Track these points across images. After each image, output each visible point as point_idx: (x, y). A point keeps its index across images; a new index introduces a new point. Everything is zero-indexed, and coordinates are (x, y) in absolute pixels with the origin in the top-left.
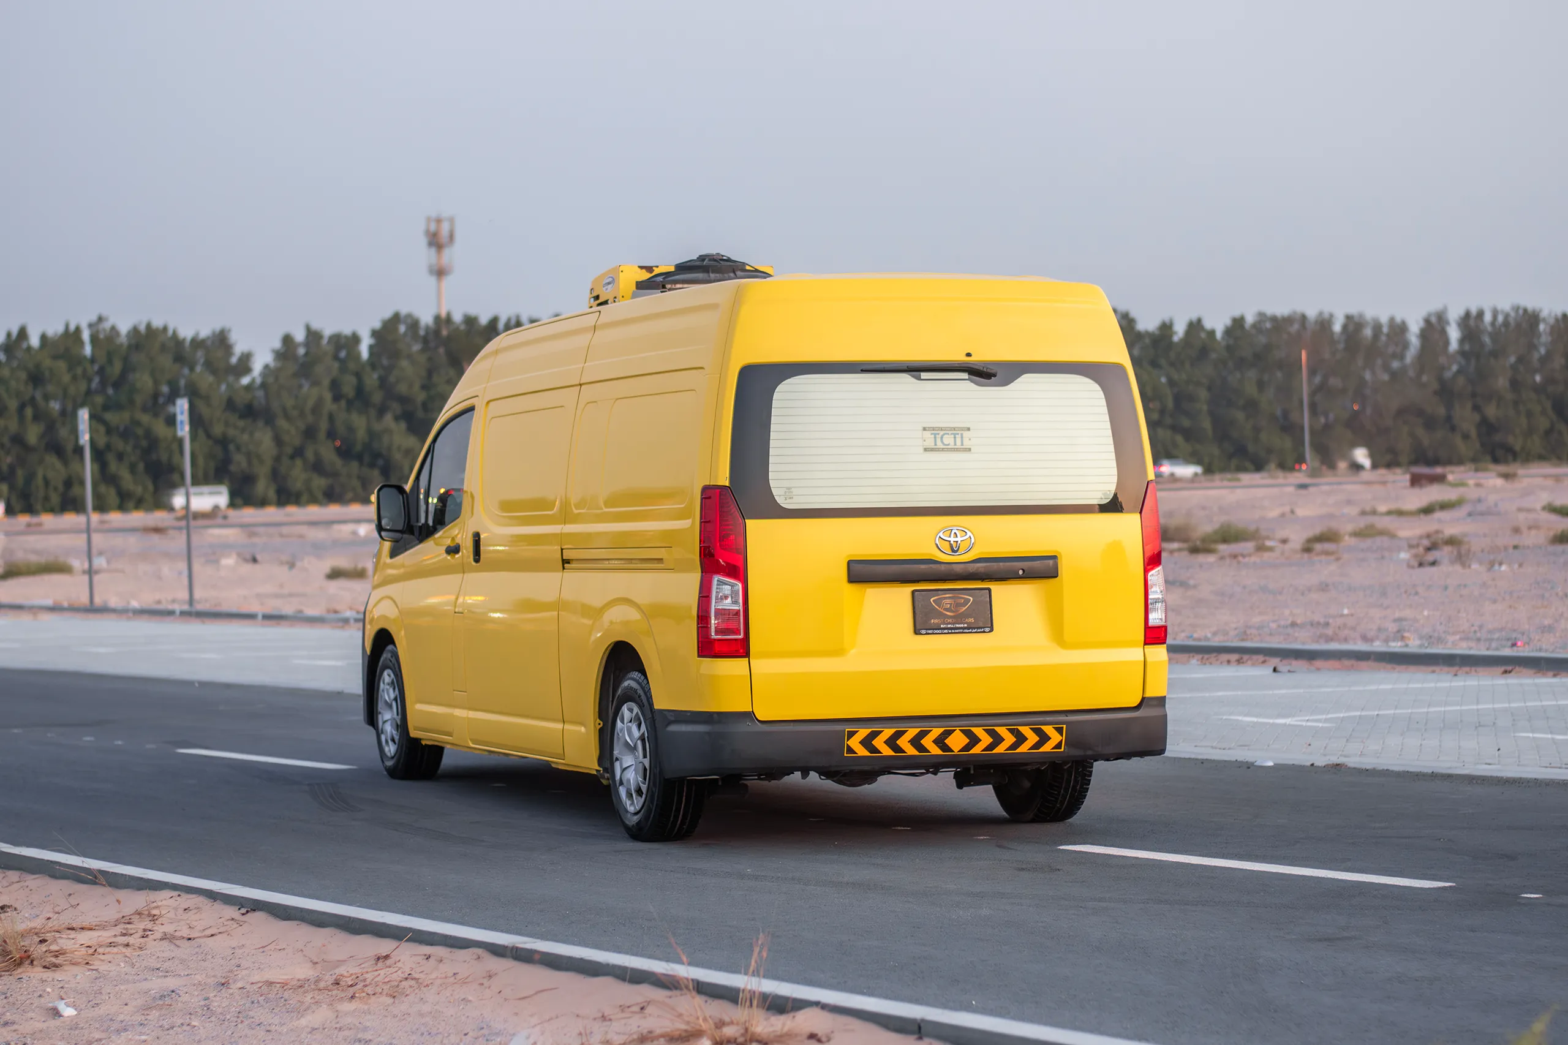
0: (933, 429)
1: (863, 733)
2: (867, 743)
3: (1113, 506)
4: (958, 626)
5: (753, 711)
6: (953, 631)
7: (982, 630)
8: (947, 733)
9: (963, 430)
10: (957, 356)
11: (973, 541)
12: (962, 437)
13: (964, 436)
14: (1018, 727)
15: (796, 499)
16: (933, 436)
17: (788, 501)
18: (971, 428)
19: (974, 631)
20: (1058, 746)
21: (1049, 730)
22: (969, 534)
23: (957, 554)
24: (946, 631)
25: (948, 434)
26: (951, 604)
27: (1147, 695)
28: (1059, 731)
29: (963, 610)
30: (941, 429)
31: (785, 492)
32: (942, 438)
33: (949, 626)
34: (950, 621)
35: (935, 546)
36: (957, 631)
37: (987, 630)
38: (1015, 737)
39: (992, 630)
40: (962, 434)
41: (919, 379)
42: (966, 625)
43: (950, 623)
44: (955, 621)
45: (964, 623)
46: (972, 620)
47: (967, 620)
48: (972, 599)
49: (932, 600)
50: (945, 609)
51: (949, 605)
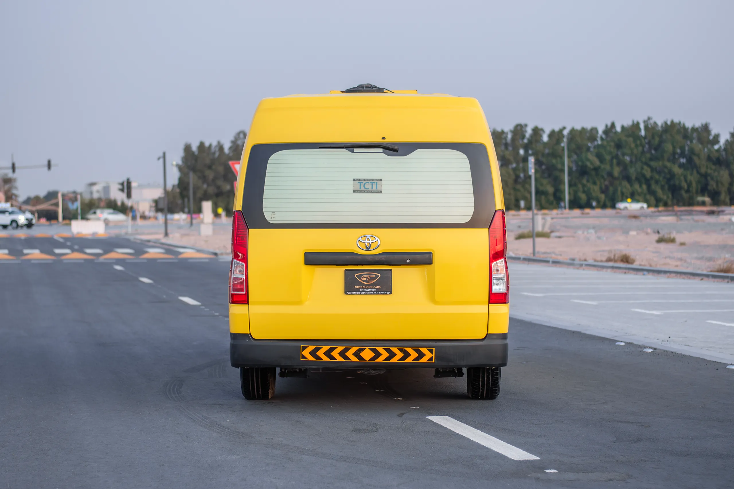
0: (360, 180)
1: (311, 348)
2: (313, 353)
3: (471, 224)
4: (370, 290)
5: (250, 334)
6: (367, 293)
7: (385, 293)
8: (362, 350)
9: (377, 181)
10: (377, 139)
11: (379, 243)
12: (377, 185)
13: (378, 184)
14: (405, 348)
15: (277, 218)
16: (359, 184)
17: (273, 219)
18: (382, 180)
19: (380, 293)
20: (431, 359)
21: (424, 350)
22: (377, 239)
23: (369, 250)
24: (363, 293)
25: (368, 183)
26: (367, 278)
27: (489, 333)
28: (431, 351)
29: (374, 282)
30: (364, 180)
31: (271, 214)
32: (364, 185)
33: (365, 290)
34: (366, 287)
35: (356, 245)
36: (369, 293)
37: (388, 293)
38: (403, 354)
39: (391, 293)
40: (377, 183)
41: (353, 152)
42: (375, 290)
43: (365, 289)
44: (369, 287)
45: (374, 289)
46: (379, 287)
47: (376, 287)
48: (380, 275)
49: (356, 275)
50: (363, 281)
51: (366, 278)
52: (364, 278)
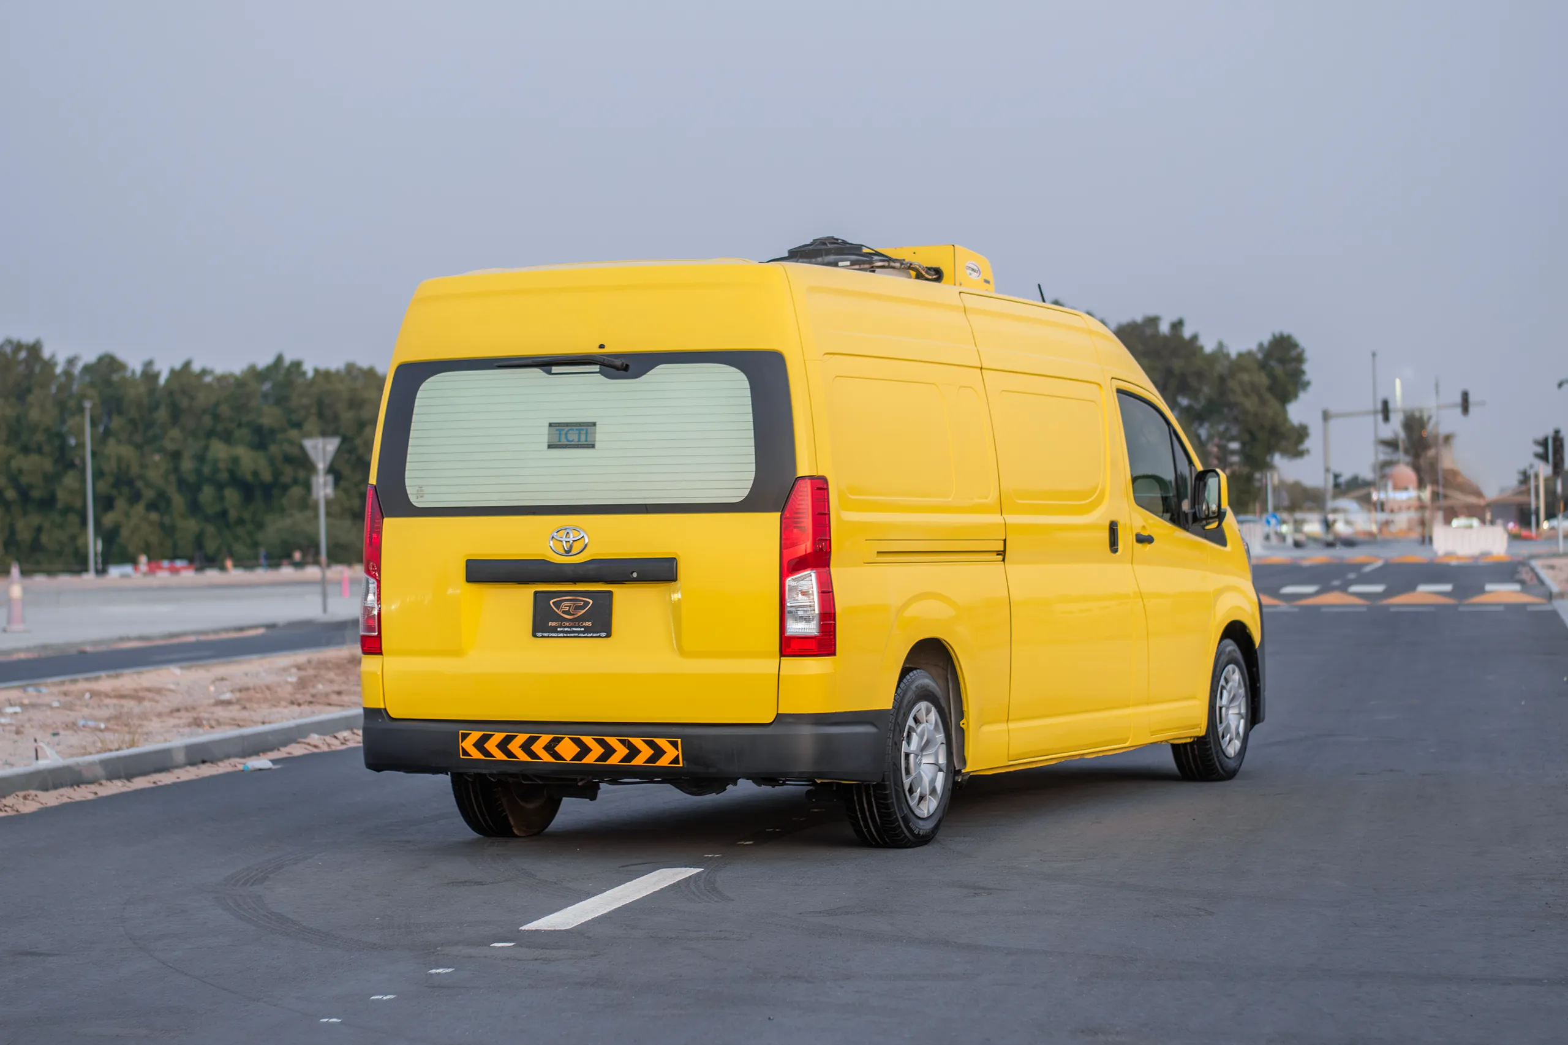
0: (559, 425)
1: (475, 735)
2: (480, 745)
3: (748, 505)
4: (574, 629)
5: (385, 709)
6: (569, 635)
7: (598, 635)
8: (557, 741)
9: (588, 426)
10: (590, 348)
11: (587, 541)
12: (587, 433)
13: (589, 432)
14: (630, 739)
15: (427, 498)
16: (558, 432)
17: (420, 499)
18: (597, 424)
19: (589, 635)
20: (676, 760)
21: (662, 743)
22: (582, 532)
23: (570, 554)
24: (561, 635)
25: (573, 430)
26: (570, 607)
27: (779, 712)
28: (674, 744)
29: (581, 613)
30: (567, 424)
31: (418, 491)
32: (566, 434)
33: (566, 629)
34: (567, 624)
35: (549, 548)
36: (572, 635)
37: (603, 634)
38: (628, 748)
39: (609, 635)
40: (587, 430)
41: (549, 373)
42: (583, 629)
43: (566, 627)
44: (572, 624)
45: (581, 627)
46: (589, 624)
47: (584, 624)
48: (591, 602)
49: (551, 602)
50: (564, 612)
51: (568, 608)
52: (565, 606)
